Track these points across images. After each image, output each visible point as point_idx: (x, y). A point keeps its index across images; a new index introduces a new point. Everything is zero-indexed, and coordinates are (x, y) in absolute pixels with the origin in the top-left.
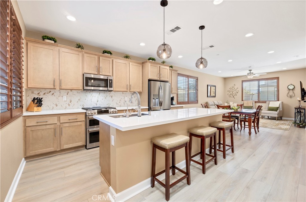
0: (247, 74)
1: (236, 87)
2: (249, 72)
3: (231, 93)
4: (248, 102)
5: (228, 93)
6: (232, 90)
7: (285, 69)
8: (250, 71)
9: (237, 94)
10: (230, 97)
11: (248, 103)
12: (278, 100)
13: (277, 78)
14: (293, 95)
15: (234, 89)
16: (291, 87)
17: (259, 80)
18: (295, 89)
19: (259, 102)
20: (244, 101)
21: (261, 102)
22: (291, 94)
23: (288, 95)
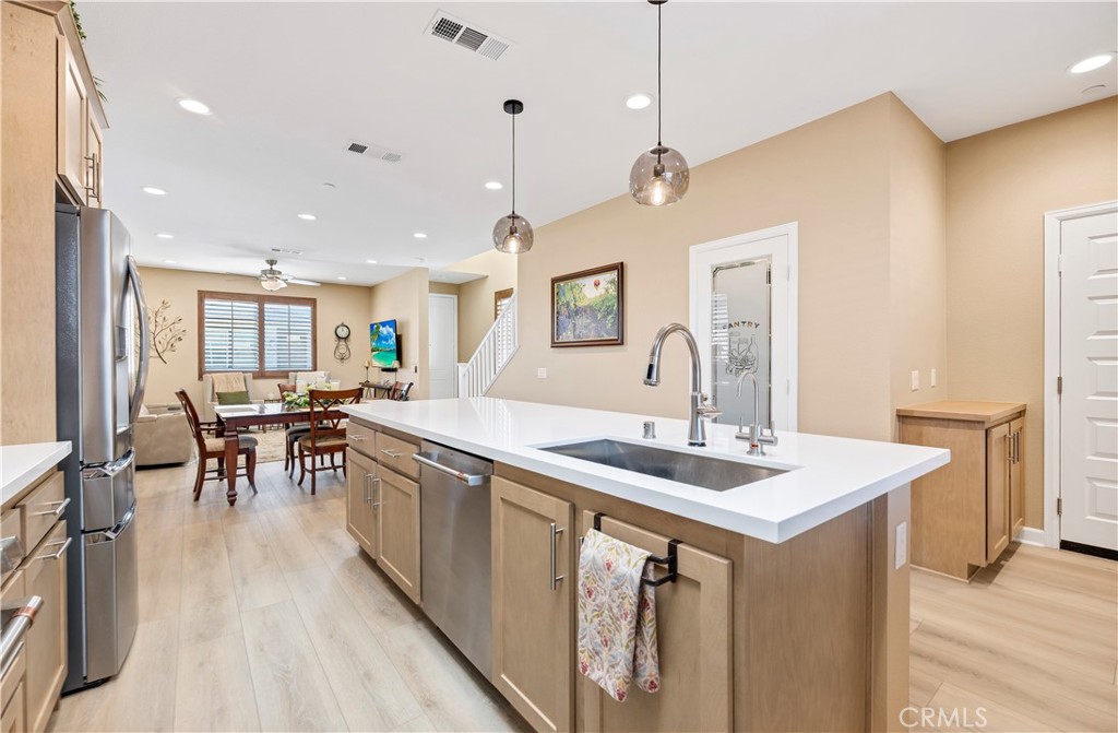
0: (259, 273)
1: (170, 314)
2: (268, 267)
4: (227, 377)
6: (152, 327)
7: (342, 279)
8: (272, 262)
9: (177, 344)
11: (229, 382)
12: (315, 369)
13: (312, 302)
14: (347, 354)
15: (160, 320)
16: (343, 332)
17: (261, 300)
18: (351, 337)
19: (261, 374)
20: (210, 372)
21: (267, 374)
22: (343, 350)
23: (338, 353)
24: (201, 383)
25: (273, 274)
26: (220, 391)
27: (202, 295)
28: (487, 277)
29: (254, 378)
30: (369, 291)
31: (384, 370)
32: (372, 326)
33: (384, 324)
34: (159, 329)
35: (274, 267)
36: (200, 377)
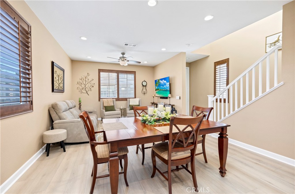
1: (90, 78)
2: (122, 56)
3: (83, 86)
4: (108, 100)
5: (78, 86)
6: (84, 82)
8: (123, 54)
9: (92, 88)
10: (82, 92)
11: (108, 102)
12: (135, 97)
13: (134, 73)
14: (146, 92)
15: (87, 80)
16: (144, 84)
17: (118, 72)
18: (147, 85)
19: (118, 99)
20: (102, 99)
21: (120, 99)
22: (144, 90)
23: (143, 92)
24: (99, 102)
25: (123, 58)
26: (106, 105)
27: (100, 71)
28: (209, 56)
29: (116, 100)
30: (153, 68)
31: (161, 98)
32: (156, 81)
33: (161, 80)
34: (87, 83)
35: (124, 56)
36: (99, 100)
